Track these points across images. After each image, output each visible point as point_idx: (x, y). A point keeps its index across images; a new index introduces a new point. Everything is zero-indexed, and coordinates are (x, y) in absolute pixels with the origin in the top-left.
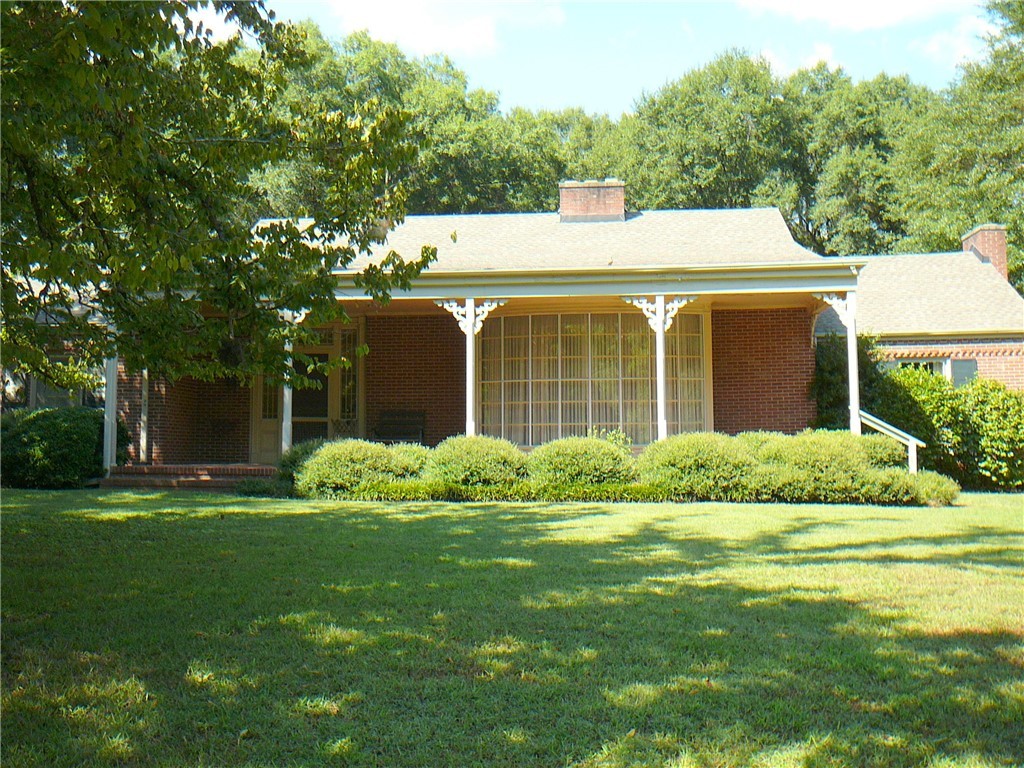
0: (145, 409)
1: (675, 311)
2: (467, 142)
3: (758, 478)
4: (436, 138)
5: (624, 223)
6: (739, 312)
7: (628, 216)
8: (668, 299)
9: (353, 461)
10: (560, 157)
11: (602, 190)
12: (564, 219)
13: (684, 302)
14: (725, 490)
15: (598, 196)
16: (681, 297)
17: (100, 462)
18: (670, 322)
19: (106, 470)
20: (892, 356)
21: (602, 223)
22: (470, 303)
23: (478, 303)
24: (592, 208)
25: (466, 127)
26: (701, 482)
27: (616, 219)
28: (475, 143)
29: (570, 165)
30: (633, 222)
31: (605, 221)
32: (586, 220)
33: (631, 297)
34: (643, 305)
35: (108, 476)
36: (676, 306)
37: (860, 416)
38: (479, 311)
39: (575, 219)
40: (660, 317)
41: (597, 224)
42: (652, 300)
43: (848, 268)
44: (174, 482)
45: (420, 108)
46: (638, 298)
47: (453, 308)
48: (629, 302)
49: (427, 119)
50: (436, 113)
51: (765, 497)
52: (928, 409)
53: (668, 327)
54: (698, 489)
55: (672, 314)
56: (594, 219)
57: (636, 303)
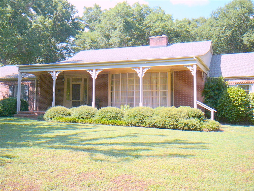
0: (35, 98)
1: (145, 72)
2: (161, 28)
3: (150, 120)
5: (166, 47)
7: (167, 45)
8: (143, 68)
9: (55, 112)
10: (189, 30)
11: (161, 38)
12: (150, 47)
13: (148, 69)
14: (141, 123)
15: (160, 40)
16: (147, 68)
17: (16, 110)
18: (144, 75)
19: (17, 112)
20: (234, 83)
21: (160, 48)
22: (94, 71)
23: (96, 70)
24: (158, 43)
25: (160, 24)
26: (135, 121)
27: (164, 46)
28: (163, 28)
29: (191, 32)
30: (168, 47)
31: (161, 47)
32: (156, 47)
33: (134, 68)
34: (137, 70)
35: (18, 114)
36: (145, 70)
37: (197, 102)
38: (96, 73)
39: (153, 47)
40: (141, 73)
41: (159, 48)
42: (139, 69)
43: (193, 58)
46: (135, 68)
47: (90, 72)
48: (133, 69)
51: (150, 126)
52: (233, 100)
53: (143, 76)
54: (133, 123)
55: (144, 72)
56: (158, 47)
57: (135, 70)
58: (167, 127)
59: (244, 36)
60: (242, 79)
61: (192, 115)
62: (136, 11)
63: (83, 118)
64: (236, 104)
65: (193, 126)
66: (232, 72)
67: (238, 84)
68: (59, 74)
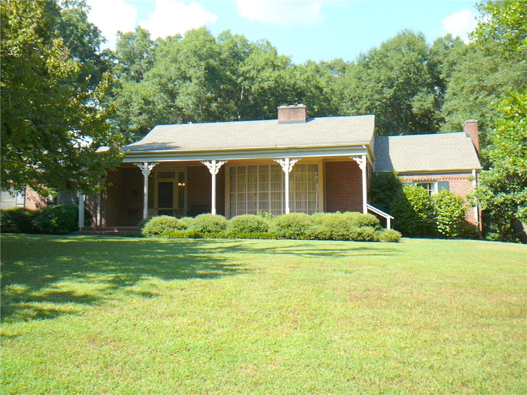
0: (99, 205)
1: (294, 164)
2: (273, 81)
3: (310, 230)
4: (259, 79)
5: (305, 124)
6: (338, 162)
7: (307, 120)
8: (291, 159)
9: (162, 224)
10: (321, 86)
11: (296, 110)
12: (280, 123)
13: (297, 160)
14: (298, 234)
15: (294, 112)
16: (296, 158)
17: (77, 225)
18: (291, 168)
19: (79, 229)
20: (411, 180)
21: (295, 124)
22: (214, 162)
23: (217, 162)
24: (292, 117)
25: (272, 75)
26: (289, 232)
27: (301, 122)
28: (276, 82)
29: (325, 90)
30: (310, 123)
31: (297, 123)
32: (289, 123)
33: (276, 159)
34: (280, 162)
35: (80, 230)
36: (293, 162)
37: (367, 206)
38: (217, 165)
39: (284, 123)
40: (287, 166)
41: (293, 124)
42: (284, 160)
43: (361, 146)
44: (103, 232)
45: (252, 66)
46: (279, 159)
47: (207, 164)
48: (275, 161)
49: (255, 71)
50: (259, 67)
51: (312, 238)
52: (412, 203)
53: (290, 170)
54: (287, 234)
55: (292, 165)
56: (292, 122)
57: (278, 161)
58: (334, 238)
59: (414, 99)
60: (422, 174)
61: (365, 222)
62: (227, 48)
63: (209, 231)
64: (416, 208)
65: (368, 237)
66: (408, 164)
67: (415, 181)
68: (154, 166)
